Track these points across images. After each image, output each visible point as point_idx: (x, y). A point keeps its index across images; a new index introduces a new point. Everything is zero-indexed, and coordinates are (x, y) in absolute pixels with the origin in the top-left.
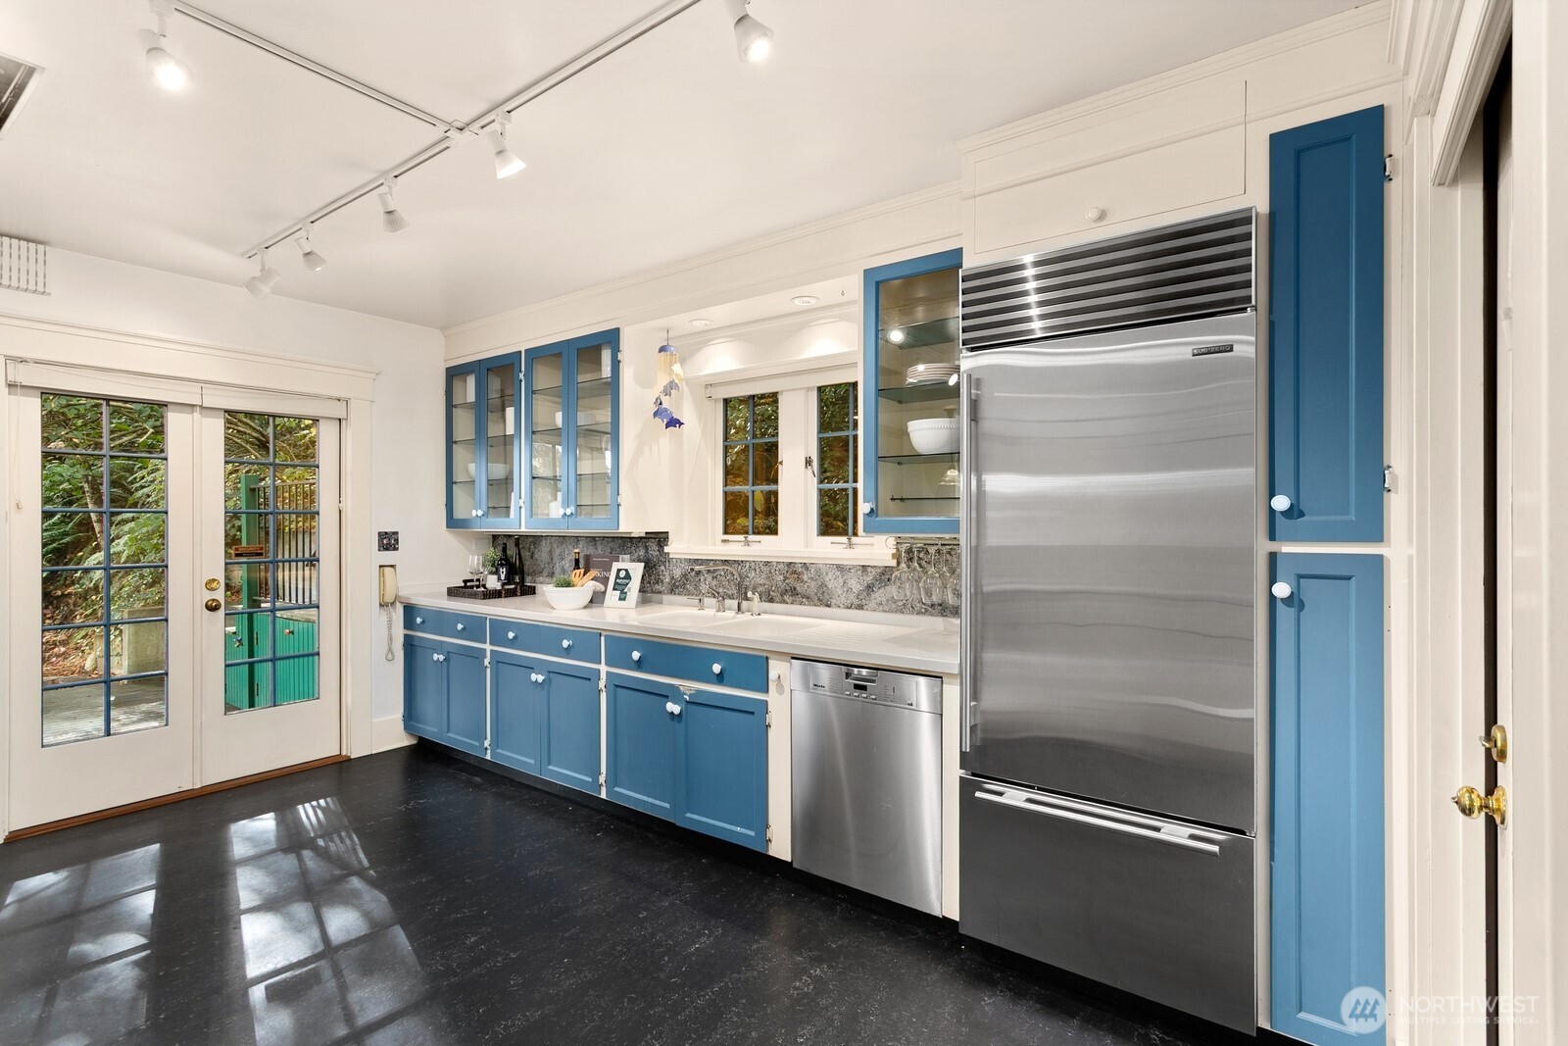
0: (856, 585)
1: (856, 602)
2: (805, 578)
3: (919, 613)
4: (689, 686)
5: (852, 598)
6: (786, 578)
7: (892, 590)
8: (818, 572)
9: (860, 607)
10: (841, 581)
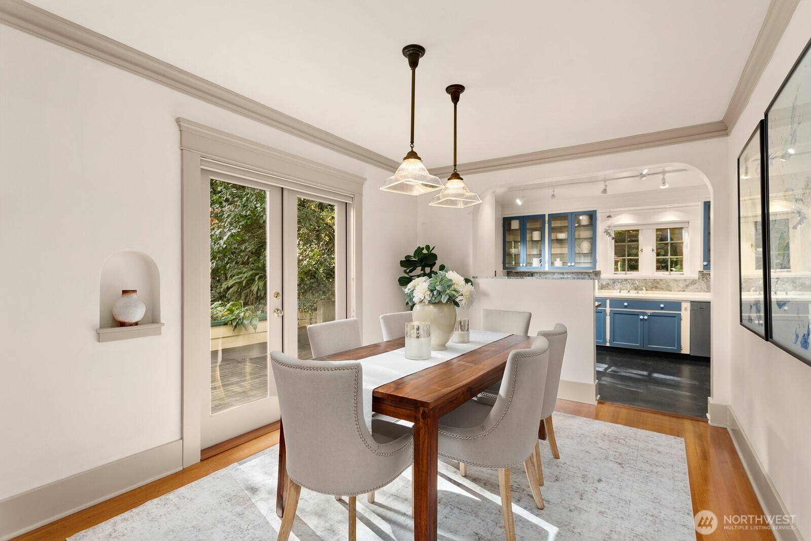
0: (681, 285)
1: (682, 290)
2: (661, 283)
3: (706, 292)
4: (649, 312)
5: (680, 289)
6: (653, 284)
7: (696, 286)
8: (666, 282)
9: (684, 291)
10: (676, 284)
